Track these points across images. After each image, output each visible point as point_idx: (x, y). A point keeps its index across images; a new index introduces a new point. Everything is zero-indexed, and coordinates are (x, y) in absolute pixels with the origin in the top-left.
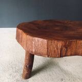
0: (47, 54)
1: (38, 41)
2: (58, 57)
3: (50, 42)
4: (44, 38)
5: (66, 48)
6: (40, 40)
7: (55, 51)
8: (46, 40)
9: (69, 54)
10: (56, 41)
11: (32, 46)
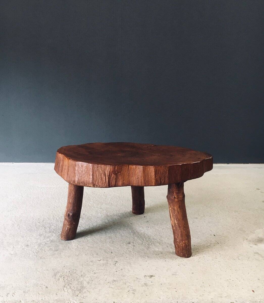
0: (93, 182)
1: (82, 166)
2: (106, 187)
3: (96, 166)
4: (89, 162)
5: (116, 174)
6: (85, 164)
7: (102, 179)
8: (91, 165)
9: (120, 183)
10: (103, 166)
11: (75, 173)
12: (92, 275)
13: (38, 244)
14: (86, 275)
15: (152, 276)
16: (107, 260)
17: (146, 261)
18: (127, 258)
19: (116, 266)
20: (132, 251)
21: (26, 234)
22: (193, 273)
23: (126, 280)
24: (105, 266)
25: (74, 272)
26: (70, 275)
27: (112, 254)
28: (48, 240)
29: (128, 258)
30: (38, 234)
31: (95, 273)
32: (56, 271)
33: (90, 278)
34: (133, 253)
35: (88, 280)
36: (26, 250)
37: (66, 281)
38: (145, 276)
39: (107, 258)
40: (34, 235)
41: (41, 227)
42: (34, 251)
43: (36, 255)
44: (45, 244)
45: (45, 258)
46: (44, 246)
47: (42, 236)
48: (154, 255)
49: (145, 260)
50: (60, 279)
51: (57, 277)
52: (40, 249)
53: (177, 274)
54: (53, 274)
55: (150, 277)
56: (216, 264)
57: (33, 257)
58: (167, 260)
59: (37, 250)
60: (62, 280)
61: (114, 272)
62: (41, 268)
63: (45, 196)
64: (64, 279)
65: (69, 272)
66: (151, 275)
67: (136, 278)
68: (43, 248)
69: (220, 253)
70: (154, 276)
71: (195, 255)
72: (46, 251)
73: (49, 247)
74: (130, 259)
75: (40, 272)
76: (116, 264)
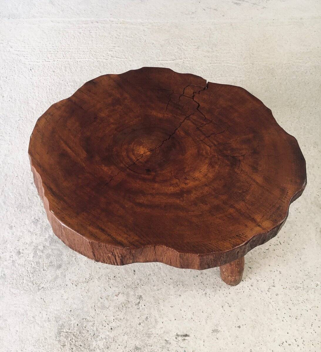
12: (108, 333)
13: (33, 247)
14: (99, 333)
15: (186, 335)
16: (128, 294)
17: (180, 295)
18: (154, 286)
19: (139, 309)
20: (162, 268)
21: (15, 219)
22: (239, 327)
23: (152, 347)
24: (124, 308)
25: (84, 326)
26: (78, 333)
27: (135, 277)
28: (47, 237)
29: (155, 288)
30: (33, 218)
31: (111, 329)
32: (60, 323)
33: (104, 340)
34: (164, 272)
35: (103, 347)
36: (17, 265)
37: (74, 348)
38: (177, 335)
39: (128, 287)
40: (27, 222)
41: (35, 197)
42: (29, 270)
43: (32, 279)
44: (42, 248)
45: (45, 287)
46: (42, 254)
47: (39, 226)
48: (192, 279)
49: (179, 293)
50: (66, 343)
51: (62, 337)
52: (37, 264)
53: (219, 329)
54: (57, 331)
55: (183, 338)
56: (271, 301)
57: (28, 285)
58: (208, 291)
59: (33, 265)
60: (69, 345)
61: (136, 326)
62: (41, 315)
63: (37, 95)
64: (71, 344)
65: (78, 325)
66: (185, 333)
67: (166, 340)
68: (40, 261)
69: (281, 270)
70: (189, 336)
71: (247, 279)
72: (45, 268)
73: (48, 256)
74: (158, 290)
75: (39, 324)
76: (139, 303)
